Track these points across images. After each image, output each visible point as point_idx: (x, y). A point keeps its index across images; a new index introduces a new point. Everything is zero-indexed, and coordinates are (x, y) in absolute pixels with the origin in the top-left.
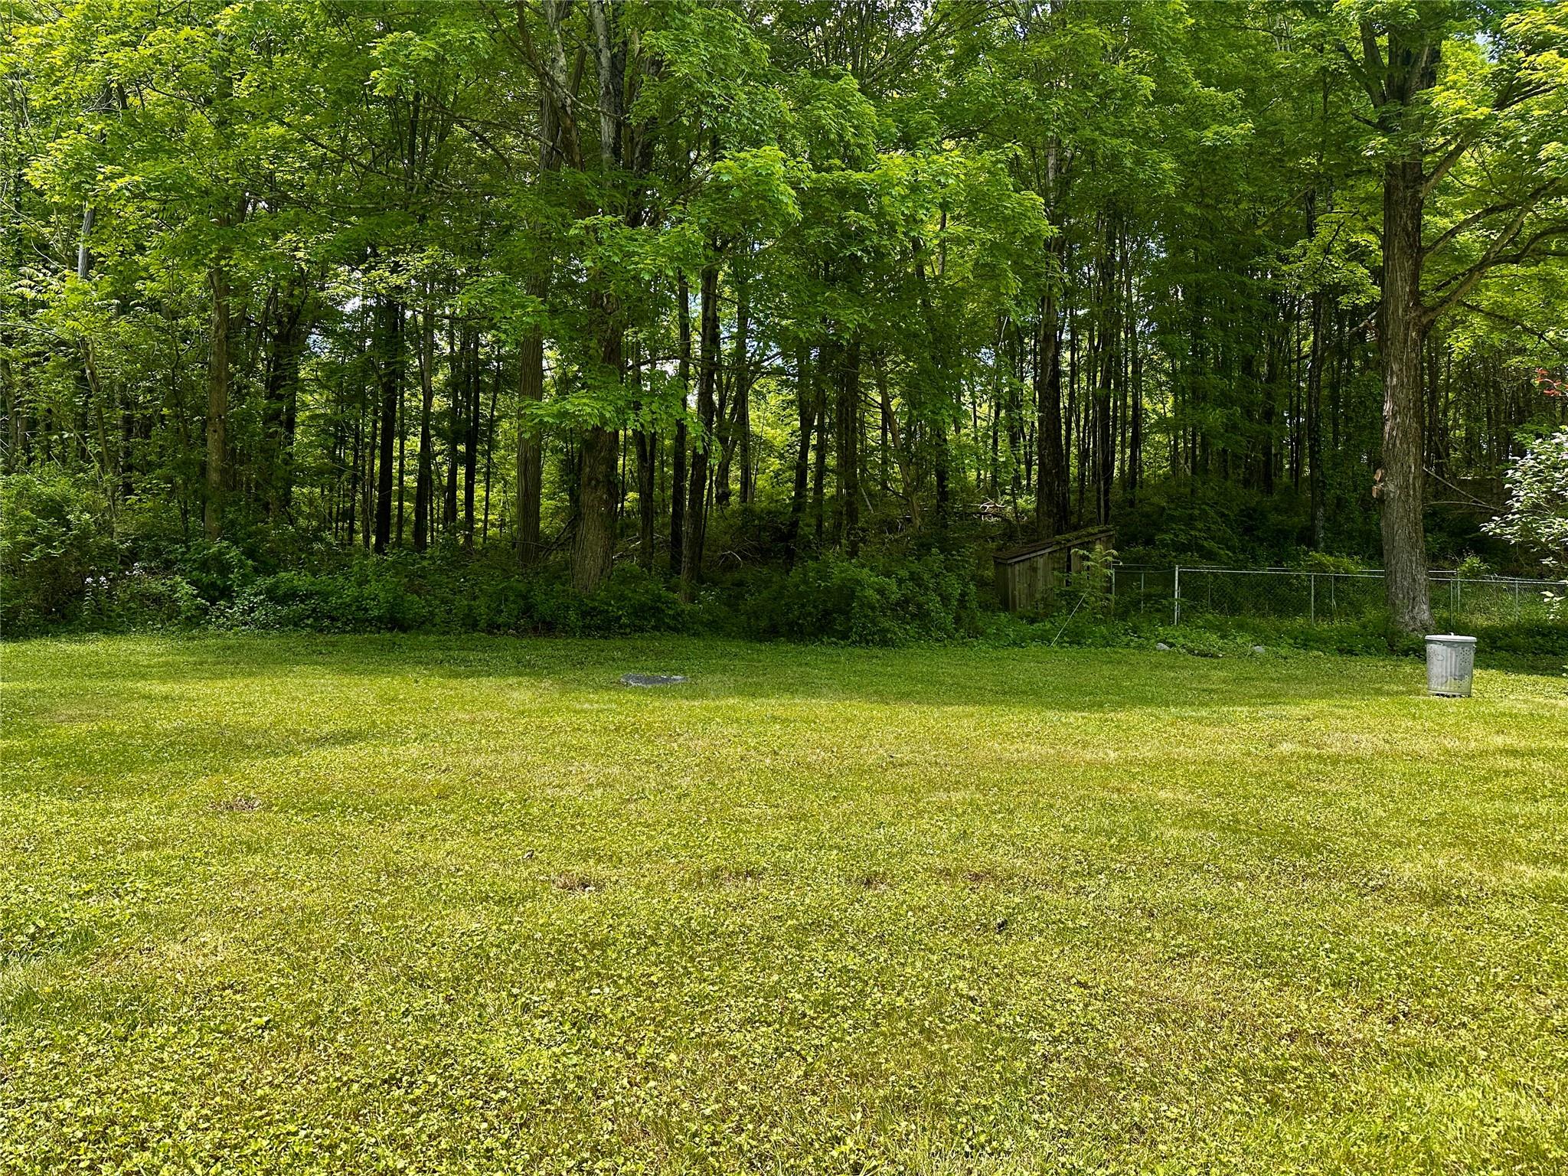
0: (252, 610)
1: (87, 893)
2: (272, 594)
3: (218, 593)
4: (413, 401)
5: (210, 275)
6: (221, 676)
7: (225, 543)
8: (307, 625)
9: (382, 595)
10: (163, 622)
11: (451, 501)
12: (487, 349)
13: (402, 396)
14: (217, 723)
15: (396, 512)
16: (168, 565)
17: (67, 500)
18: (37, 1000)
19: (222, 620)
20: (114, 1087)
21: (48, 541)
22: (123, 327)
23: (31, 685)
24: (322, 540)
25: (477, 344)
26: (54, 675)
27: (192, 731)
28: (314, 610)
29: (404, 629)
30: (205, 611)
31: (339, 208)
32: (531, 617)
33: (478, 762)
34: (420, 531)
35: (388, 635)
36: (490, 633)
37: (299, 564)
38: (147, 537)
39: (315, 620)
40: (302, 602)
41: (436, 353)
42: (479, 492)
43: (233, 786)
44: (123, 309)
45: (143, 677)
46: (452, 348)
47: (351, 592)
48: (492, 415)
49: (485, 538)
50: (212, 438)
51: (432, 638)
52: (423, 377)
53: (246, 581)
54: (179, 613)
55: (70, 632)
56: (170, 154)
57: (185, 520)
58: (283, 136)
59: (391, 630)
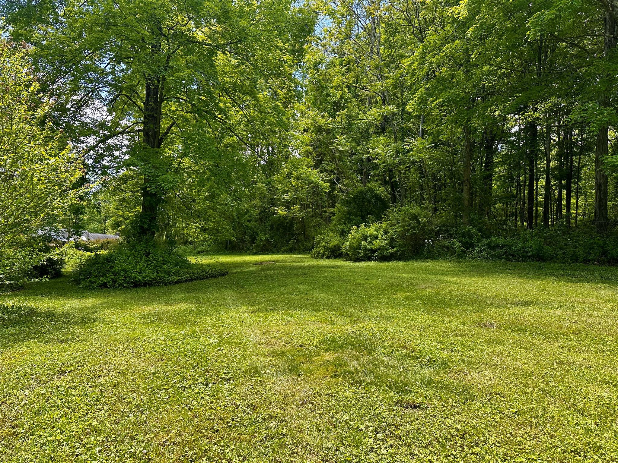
0: (481, 252)
1: (443, 348)
2: (489, 246)
3: (469, 245)
4: (542, 165)
5: (464, 129)
6: (473, 276)
7: (471, 227)
8: (503, 258)
9: (534, 246)
10: (450, 256)
11: (560, 205)
12: (576, 137)
13: (536, 163)
14: (475, 294)
15: (534, 212)
16: (451, 236)
17: (419, 214)
18: (434, 383)
19: (470, 256)
20: (464, 420)
21: (413, 228)
22: (436, 153)
23: (412, 276)
24: (506, 224)
25: (571, 135)
26: (418, 272)
27: (466, 295)
28: (506, 252)
29: (544, 260)
30: (464, 252)
31: (512, 91)
32: (606, 256)
33: (590, 321)
34: (545, 219)
35: (537, 263)
36: (585, 263)
37: (498, 234)
38: (444, 226)
39: (506, 256)
40: (501, 249)
41: (552, 142)
42: (573, 201)
43: (486, 318)
44: (435, 147)
45: (446, 275)
46: (559, 139)
47: (520, 245)
48: (579, 166)
49: (576, 220)
50: (465, 188)
51: (557, 265)
52: (546, 154)
53: (479, 241)
54: (455, 253)
55: (421, 259)
56: (451, 88)
57: (456, 219)
58: (488, 70)
59: (538, 261)
